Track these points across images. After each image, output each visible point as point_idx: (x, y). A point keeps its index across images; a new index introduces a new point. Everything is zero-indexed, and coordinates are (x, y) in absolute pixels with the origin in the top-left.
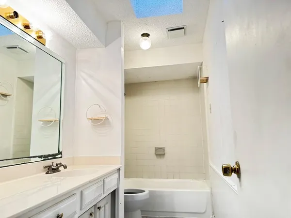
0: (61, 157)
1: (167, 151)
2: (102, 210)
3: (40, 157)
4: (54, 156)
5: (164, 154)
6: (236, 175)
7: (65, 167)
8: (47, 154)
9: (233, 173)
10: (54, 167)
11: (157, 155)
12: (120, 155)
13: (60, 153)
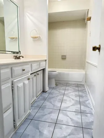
0: (20, 54)
1: (67, 57)
2: (39, 75)
3: (12, 52)
4: (17, 53)
5: (65, 58)
6: (98, 50)
7: (23, 57)
8: (14, 51)
9: (97, 50)
10: (18, 57)
11: (62, 58)
12: (46, 55)
13: (20, 52)
